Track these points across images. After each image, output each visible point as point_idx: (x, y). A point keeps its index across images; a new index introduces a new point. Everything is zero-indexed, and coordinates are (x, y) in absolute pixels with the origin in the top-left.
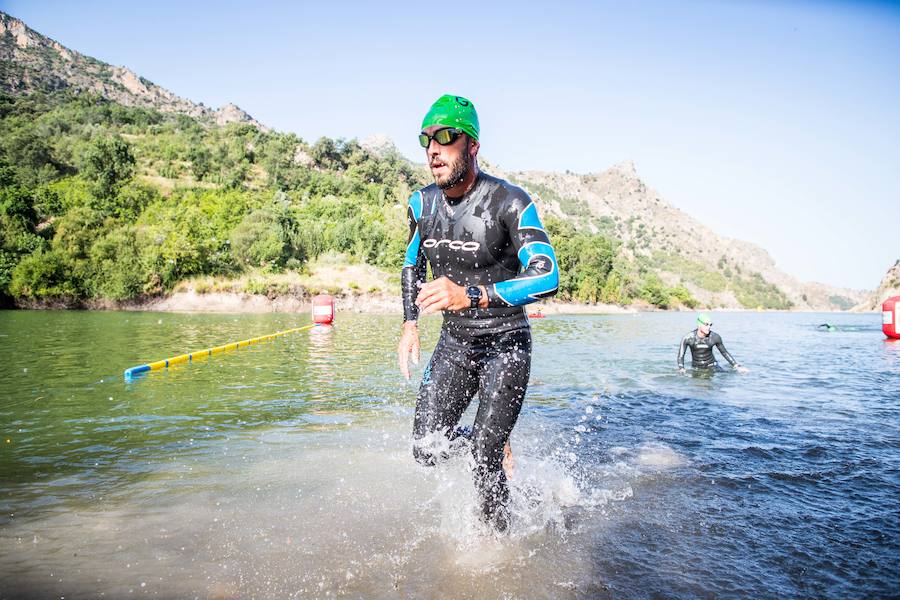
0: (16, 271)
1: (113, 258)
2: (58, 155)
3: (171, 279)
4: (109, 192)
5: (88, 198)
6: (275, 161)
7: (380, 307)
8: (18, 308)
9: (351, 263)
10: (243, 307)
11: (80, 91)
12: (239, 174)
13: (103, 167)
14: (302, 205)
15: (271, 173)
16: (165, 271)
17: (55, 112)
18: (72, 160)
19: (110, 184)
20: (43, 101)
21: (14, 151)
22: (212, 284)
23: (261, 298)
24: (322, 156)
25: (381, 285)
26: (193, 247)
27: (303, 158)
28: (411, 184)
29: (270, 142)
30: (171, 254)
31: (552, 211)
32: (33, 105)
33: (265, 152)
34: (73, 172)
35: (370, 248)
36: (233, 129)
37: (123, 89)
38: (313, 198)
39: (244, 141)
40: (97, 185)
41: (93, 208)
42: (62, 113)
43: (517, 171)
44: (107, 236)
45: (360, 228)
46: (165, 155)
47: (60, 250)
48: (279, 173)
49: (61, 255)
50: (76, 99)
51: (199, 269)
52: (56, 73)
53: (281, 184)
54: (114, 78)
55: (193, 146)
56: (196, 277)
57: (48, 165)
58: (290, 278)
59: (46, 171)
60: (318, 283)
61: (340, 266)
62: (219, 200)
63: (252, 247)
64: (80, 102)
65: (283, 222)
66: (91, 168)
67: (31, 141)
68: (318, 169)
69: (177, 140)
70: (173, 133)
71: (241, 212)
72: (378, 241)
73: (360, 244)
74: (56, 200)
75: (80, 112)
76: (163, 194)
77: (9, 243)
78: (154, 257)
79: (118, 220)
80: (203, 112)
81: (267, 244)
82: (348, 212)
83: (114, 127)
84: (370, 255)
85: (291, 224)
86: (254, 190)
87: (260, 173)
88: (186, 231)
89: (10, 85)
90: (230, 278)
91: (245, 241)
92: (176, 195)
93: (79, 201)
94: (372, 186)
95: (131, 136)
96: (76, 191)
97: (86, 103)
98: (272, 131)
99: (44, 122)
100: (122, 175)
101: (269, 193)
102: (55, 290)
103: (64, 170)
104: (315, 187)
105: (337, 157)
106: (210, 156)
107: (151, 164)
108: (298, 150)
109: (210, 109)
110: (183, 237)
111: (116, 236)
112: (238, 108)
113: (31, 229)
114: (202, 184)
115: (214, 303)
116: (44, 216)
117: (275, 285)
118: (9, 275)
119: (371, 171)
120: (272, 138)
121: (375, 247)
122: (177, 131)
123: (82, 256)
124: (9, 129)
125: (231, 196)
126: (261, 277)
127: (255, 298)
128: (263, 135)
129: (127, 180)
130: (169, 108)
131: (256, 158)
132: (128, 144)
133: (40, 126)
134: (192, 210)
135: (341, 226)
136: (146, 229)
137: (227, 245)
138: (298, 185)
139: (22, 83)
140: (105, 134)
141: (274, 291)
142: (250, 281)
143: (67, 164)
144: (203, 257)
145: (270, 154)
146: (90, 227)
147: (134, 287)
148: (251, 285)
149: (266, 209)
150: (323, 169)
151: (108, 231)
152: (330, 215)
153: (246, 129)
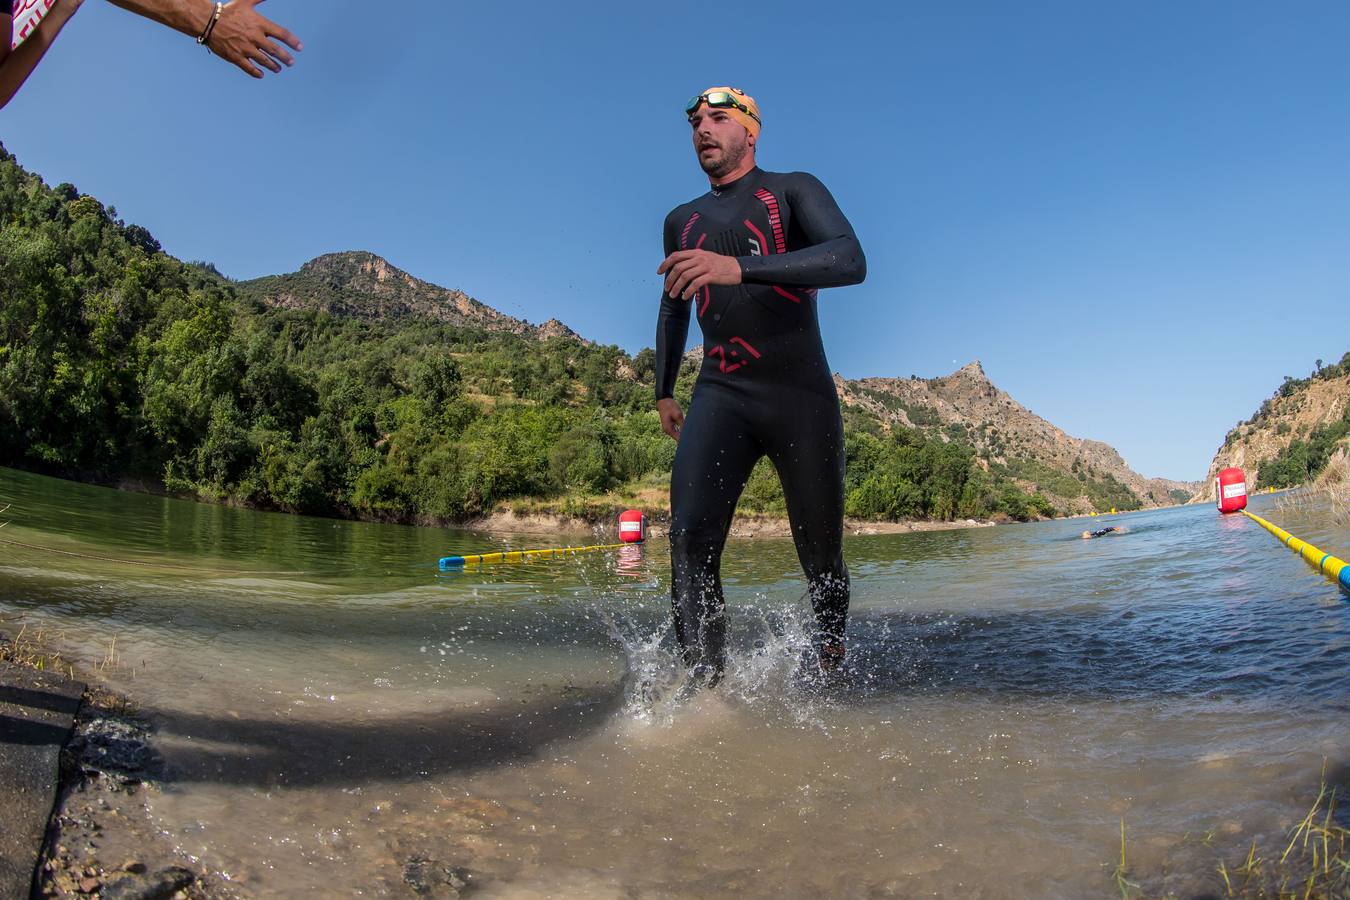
0: (358, 484)
1: (436, 473)
2: (396, 376)
3: (490, 498)
4: (437, 410)
5: (418, 416)
6: (595, 376)
8: (358, 519)
10: (561, 529)
11: (420, 315)
12: (559, 391)
13: (433, 387)
14: (622, 422)
15: (591, 387)
16: (484, 490)
17: (399, 336)
18: (409, 379)
19: (439, 401)
20: (391, 326)
21: (365, 372)
22: (529, 504)
23: (578, 524)
24: (644, 367)
26: (511, 464)
27: (624, 371)
29: (592, 355)
30: (490, 472)
31: (899, 421)
32: (382, 331)
33: (585, 367)
34: (408, 392)
36: (554, 344)
37: (456, 311)
38: (635, 415)
39: (566, 356)
40: (427, 403)
41: (422, 425)
42: (403, 336)
43: (859, 380)
44: (434, 452)
46: (488, 372)
47: (392, 466)
48: (599, 388)
49: (393, 470)
50: (416, 322)
51: (516, 487)
52: (403, 301)
53: (601, 399)
54: (449, 302)
55: (515, 363)
56: (514, 499)
57: (389, 385)
58: (611, 499)
59: (386, 391)
60: (641, 505)
62: (539, 417)
63: (571, 466)
64: (419, 325)
65: (603, 439)
66: (423, 386)
67: (377, 363)
68: (642, 385)
69: (497, 357)
70: (497, 350)
71: (560, 428)
74: (393, 416)
75: (419, 334)
76: (485, 411)
77: (354, 459)
78: (474, 473)
79: (443, 437)
80: (526, 329)
81: (586, 462)
83: (444, 347)
85: (612, 442)
86: (573, 406)
87: (581, 388)
88: (504, 448)
89: (367, 315)
90: (548, 502)
91: (563, 460)
92: (497, 413)
93: (412, 418)
95: (460, 355)
96: (410, 409)
97: (424, 326)
98: (594, 344)
99: (389, 345)
100: (449, 393)
101: (588, 409)
102: (388, 505)
103: (399, 392)
104: (638, 402)
106: (531, 372)
107: (475, 381)
108: (620, 361)
109: (532, 326)
110: (502, 456)
111: (441, 453)
112: (560, 324)
113: (372, 445)
114: (523, 402)
115: (532, 525)
116: (382, 433)
117: (596, 507)
118: (353, 488)
120: (594, 352)
122: (501, 348)
123: (411, 471)
124: (364, 355)
125: (549, 413)
126: (579, 497)
127: (572, 522)
128: (584, 349)
129: (453, 397)
130: (495, 327)
131: (576, 373)
132: (456, 362)
133: (386, 350)
134: (511, 426)
136: (467, 446)
137: (546, 463)
138: (619, 400)
139: (377, 312)
140: (437, 354)
141: (593, 514)
142: (568, 502)
143: (404, 384)
144: (520, 477)
145: (590, 368)
146: (418, 444)
147: (455, 505)
148: (569, 506)
149: (584, 425)
150: (646, 382)
151: (434, 447)
152: (654, 432)
153: (568, 343)
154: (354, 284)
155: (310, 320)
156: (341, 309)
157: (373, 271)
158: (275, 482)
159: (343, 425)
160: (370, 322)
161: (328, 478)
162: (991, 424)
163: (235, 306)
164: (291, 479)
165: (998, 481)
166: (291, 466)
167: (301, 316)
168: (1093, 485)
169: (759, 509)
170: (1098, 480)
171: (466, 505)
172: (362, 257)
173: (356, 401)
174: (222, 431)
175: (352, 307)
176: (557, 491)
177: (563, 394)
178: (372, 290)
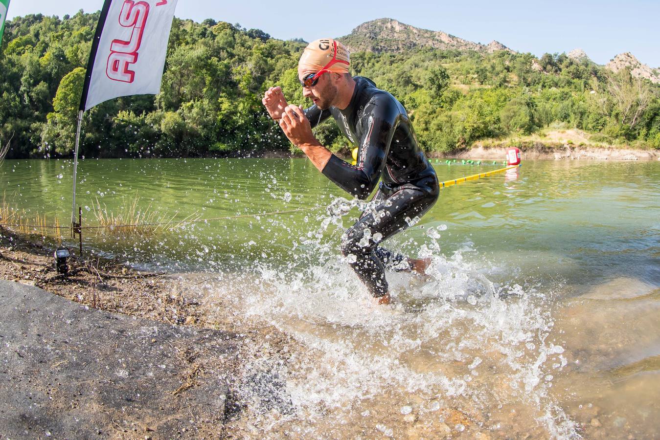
1: (441, 129)
2: (414, 79)
3: (470, 140)
4: (438, 95)
5: (428, 99)
6: (521, 70)
7: (585, 156)
9: (568, 128)
11: (422, 46)
12: (502, 79)
13: (434, 83)
14: (537, 94)
15: (519, 76)
16: (467, 136)
17: (412, 58)
18: (421, 81)
19: (439, 90)
20: (407, 54)
21: (396, 80)
22: (491, 142)
24: (547, 64)
25: (587, 142)
26: (481, 121)
27: (536, 67)
28: (599, 78)
29: (517, 59)
30: (469, 126)
32: (403, 57)
33: (515, 65)
34: (421, 87)
35: (578, 119)
36: (497, 54)
37: (441, 42)
38: (544, 90)
39: (503, 60)
40: (433, 92)
41: (431, 104)
42: (415, 59)
44: (438, 118)
45: (572, 106)
46: (464, 72)
48: (524, 76)
50: (420, 50)
51: (484, 134)
52: (411, 40)
53: (525, 82)
54: (436, 37)
55: (477, 66)
56: (483, 140)
57: (410, 84)
58: (533, 137)
59: (410, 87)
60: (550, 141)
61: (562, 130)
62: (493, 94)
63: (512, 120)
64: (422, 51)
65: (528, 105)
66: (429, 83)
67: (403, 74)
68: (545, 73)
69: (468, 64)
71: (505, 100)
72: (582, 114)
73: (572, 116)
74: (414, 101)
75: (423, 56)
76: (464, 93)
78: (461, 128)
79: (442, 109)
80: (481, 47)
81: (520, 118)
82: (564, 97)
83: (438, 61)
84: (579, 123)
85: (533, 106)
86: (511, 87)
87: (514, 77)
88: (476, 113)
89: (393, 50)
90: (501, 140)
91: (508, 117)
92: (470, 94)
93: (425, 101)
94: (576, 80)
95: (447, 65)
96: (423, 96)
97: (425, 52)
98: (518, 53)
99: (407, 64)
100: (443, 85)
101: (519, 88)
103: (416, 87)
104: (544, 83)
105: (555, 64)
106: (486, 70)
107: (457, 78)
108: (533, 61)
109: (484, 45)
110: (475, 117)
111: (442, 118)
112: (498, 43)
114: (484, 86)
115: (493, 154)
116: (409, 110)
117: (526, 143)
119: (575, 71)
120: (518, 57)
121: (581, 118)
122: (468, 59)
123: (427, 129)
124: (394, 70)
125: (498, 92)
126: (517, 137)
128: (513, 56)
129: (446, 88)
130: (463, 48)
131: (510, 69)
132: (445, 69)
133: (406, 66)
134: (479, 101)
135: (561, 105)
136: (456, 113)
137: (499, 120)
138: (535, 83)
139: (398, 48)
140: (435, 66)
141: (525, 146)
142: (512, 140)
143: (418, 83)
144: (486, 127)
145: (518, 66)
146: (429, 114)
148: (512, 142)
149: (518, 98)
150: (548, 72)
151: (438, 115)
152: (554, 99)
153: (504, 53)
154: (383, 35)
155: (362, 57)
156: (378, 49)
160: (395, 53)
167: (356, 56)
169: (610, 143)
171: (457, 145)
172: (384, 21)
175: (384, 47)
176: (505, 135)
177: (505, 81)
178: (393, 36)
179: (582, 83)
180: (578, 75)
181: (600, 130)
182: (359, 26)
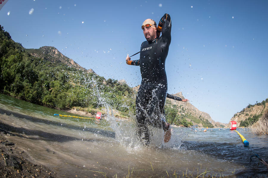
0: (44, 98)
1: (61, 99)
2: (56, 75)
3: (72, 106)
5: (59, 85)
8: (43, 106)
10: (86, 115)
11: (63, 63)
13: (63, 79)
16: (71, 104)
17: (57, 67)
18: (58, 77)
19: (64, 82)
20: (56, 64)
22: (80, 108)
23: (90, 114)
24: (109, 82)
25: (119, 115)
26: (77, 99)
27: (104, 83)
28: (129, 93)
29: (98, 78)
30: (72, 100)
32: (54, 65)
34: (58, 80)
36: (90, 74)
37: (71, 63)
39: (92, 77)
40: (61, 83)
41: (59, 87)
42: (59, 67)
44: (61, 94)
45: (115, 100)
46: (75, 78)
47: (52, 95)
48: (99, 85)
50: (62, 65)
51: (77, 104)
52: (60, 59)
54: (69, 61)
55: (81, 77)
56: (77, 106)
58: (97, 110)
59: (53, 78)
60: (104, 112)
62: (84, 90)
63: (90, 101)
66: (61, 79)
67: (52, 72)
70: (78, 74)
71: (89, 93)
73: (115, 104)
74: (54, 84)
75: (62, 67)
76: (73, 87)
77: (44, 92)
78: (69, 100)
79: (63, 91)
80: (85, 70)
81: (93, 101)
82: (113, 96)
83: (67, 71)
86: (92, 88)
88: (76, 95)
89: (52, 61)
90: (84, 108)
92: (76, 87)
93: (57, 85)
94: (119, 91)
95: (70, 73)
96: (57, 83)
98: (99, 76)
99: (55, 68)
102: (50, 104)
103: (56, 79)
104: (107, 89)
105: (112, 83)
107: (72, 80)
108: (104, 80)
110: (75, 97)
111: (63, 94)
112: (92, 70)
113: (48, 90)
114: (81, 86)
115: (80, 113)
116: (51, 88)
117: (94, 111)
123: (56, 97)
125: (87, 89)
126: (90, 108)
127: (89, 113)
128: (97, 76)
129: (67, 82)
130: (78, 68)
132: (69, 75)
134: (79, 90)
136: (68, 93)
137: (85, 100)
138: (102, 89)
139: (54, 61)
140: (65, 72)
144: (79, 102)
146: (59, 91)
147: (64, 106)
148: (88, 110)
150: (109, 86)
153: (93, 74)
154: (50, 54)
155: (39, 60)
156: (46, 59)
157: (55, 51)
158: (27, 95)
159: (43, 84)
160: (52, 63)
161: (38, 95)
162: (183, 106)
163: (24, 54)
164: (30, 94)
165: (182, 118)
166: (30, 92)
167: (38, 59)
168: (203, 122)
170: (205, 121)
171: (66, 106)
172: (53, 48)
173: (46, 80)
174: (17, 81)
175: (49, 59)
176: (87, 107)
178: (54, 55)
179: (122, 93)
180: (120, 89)
181: (125, 112)
182: (43, 47)
